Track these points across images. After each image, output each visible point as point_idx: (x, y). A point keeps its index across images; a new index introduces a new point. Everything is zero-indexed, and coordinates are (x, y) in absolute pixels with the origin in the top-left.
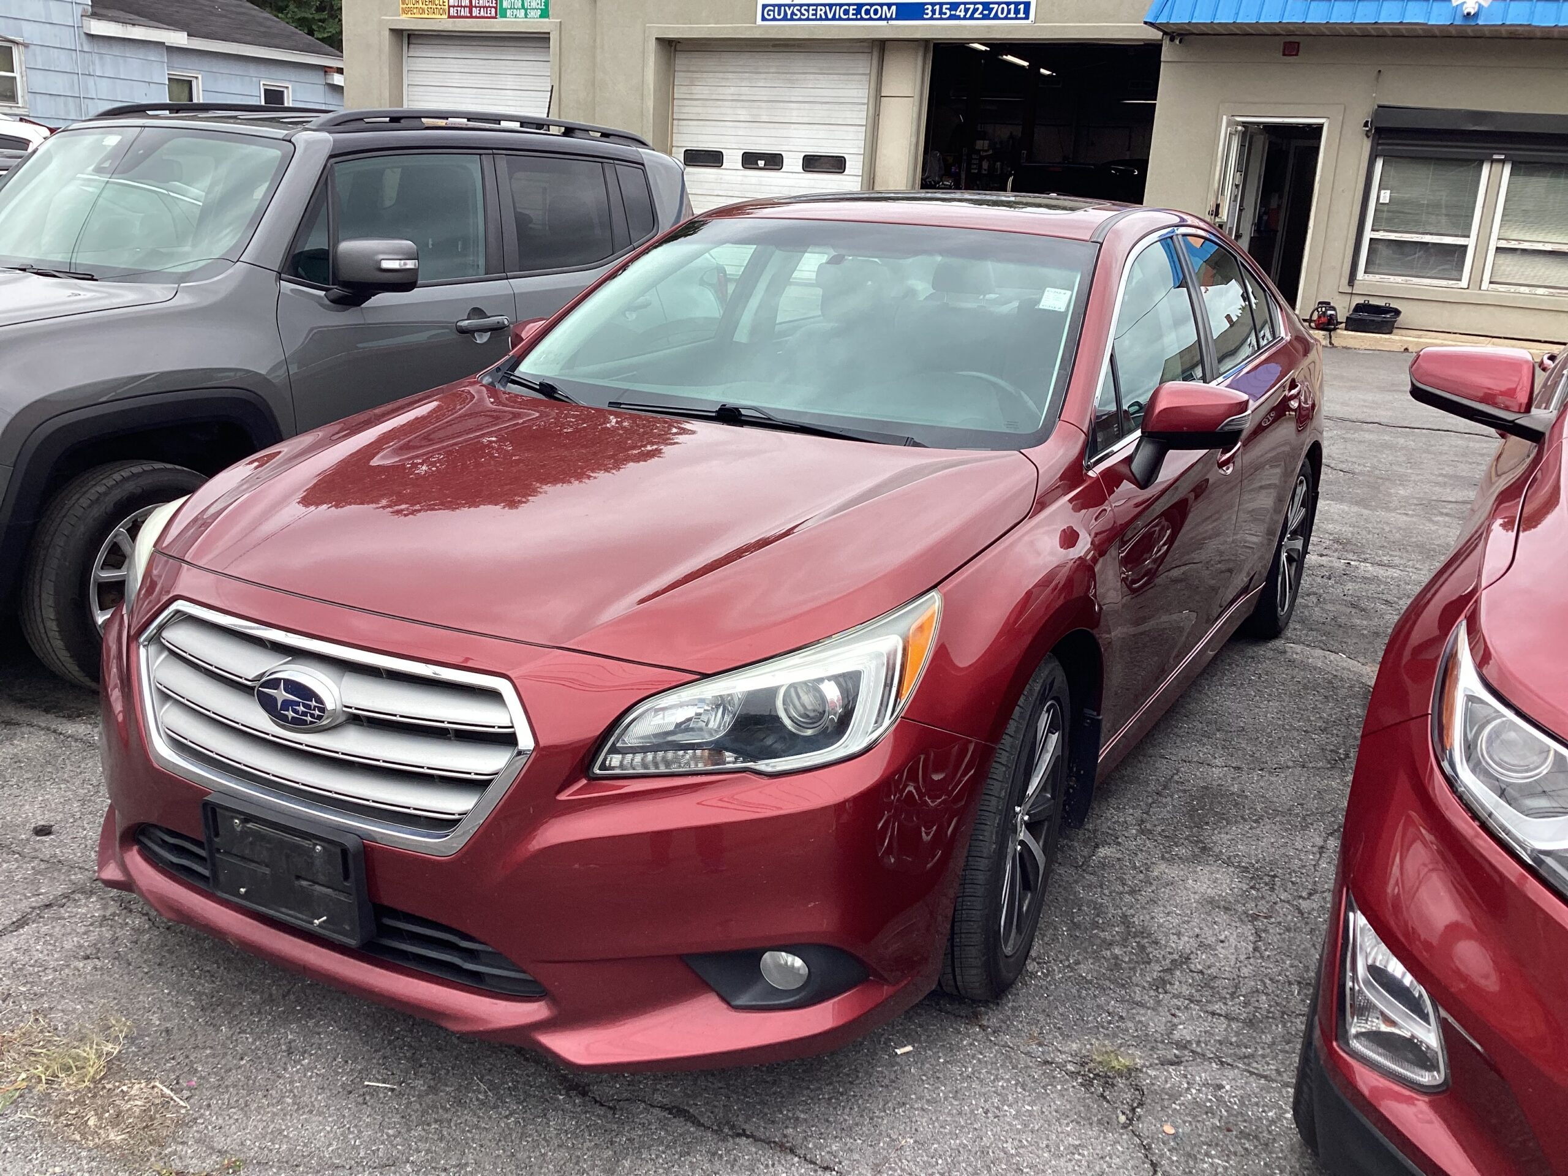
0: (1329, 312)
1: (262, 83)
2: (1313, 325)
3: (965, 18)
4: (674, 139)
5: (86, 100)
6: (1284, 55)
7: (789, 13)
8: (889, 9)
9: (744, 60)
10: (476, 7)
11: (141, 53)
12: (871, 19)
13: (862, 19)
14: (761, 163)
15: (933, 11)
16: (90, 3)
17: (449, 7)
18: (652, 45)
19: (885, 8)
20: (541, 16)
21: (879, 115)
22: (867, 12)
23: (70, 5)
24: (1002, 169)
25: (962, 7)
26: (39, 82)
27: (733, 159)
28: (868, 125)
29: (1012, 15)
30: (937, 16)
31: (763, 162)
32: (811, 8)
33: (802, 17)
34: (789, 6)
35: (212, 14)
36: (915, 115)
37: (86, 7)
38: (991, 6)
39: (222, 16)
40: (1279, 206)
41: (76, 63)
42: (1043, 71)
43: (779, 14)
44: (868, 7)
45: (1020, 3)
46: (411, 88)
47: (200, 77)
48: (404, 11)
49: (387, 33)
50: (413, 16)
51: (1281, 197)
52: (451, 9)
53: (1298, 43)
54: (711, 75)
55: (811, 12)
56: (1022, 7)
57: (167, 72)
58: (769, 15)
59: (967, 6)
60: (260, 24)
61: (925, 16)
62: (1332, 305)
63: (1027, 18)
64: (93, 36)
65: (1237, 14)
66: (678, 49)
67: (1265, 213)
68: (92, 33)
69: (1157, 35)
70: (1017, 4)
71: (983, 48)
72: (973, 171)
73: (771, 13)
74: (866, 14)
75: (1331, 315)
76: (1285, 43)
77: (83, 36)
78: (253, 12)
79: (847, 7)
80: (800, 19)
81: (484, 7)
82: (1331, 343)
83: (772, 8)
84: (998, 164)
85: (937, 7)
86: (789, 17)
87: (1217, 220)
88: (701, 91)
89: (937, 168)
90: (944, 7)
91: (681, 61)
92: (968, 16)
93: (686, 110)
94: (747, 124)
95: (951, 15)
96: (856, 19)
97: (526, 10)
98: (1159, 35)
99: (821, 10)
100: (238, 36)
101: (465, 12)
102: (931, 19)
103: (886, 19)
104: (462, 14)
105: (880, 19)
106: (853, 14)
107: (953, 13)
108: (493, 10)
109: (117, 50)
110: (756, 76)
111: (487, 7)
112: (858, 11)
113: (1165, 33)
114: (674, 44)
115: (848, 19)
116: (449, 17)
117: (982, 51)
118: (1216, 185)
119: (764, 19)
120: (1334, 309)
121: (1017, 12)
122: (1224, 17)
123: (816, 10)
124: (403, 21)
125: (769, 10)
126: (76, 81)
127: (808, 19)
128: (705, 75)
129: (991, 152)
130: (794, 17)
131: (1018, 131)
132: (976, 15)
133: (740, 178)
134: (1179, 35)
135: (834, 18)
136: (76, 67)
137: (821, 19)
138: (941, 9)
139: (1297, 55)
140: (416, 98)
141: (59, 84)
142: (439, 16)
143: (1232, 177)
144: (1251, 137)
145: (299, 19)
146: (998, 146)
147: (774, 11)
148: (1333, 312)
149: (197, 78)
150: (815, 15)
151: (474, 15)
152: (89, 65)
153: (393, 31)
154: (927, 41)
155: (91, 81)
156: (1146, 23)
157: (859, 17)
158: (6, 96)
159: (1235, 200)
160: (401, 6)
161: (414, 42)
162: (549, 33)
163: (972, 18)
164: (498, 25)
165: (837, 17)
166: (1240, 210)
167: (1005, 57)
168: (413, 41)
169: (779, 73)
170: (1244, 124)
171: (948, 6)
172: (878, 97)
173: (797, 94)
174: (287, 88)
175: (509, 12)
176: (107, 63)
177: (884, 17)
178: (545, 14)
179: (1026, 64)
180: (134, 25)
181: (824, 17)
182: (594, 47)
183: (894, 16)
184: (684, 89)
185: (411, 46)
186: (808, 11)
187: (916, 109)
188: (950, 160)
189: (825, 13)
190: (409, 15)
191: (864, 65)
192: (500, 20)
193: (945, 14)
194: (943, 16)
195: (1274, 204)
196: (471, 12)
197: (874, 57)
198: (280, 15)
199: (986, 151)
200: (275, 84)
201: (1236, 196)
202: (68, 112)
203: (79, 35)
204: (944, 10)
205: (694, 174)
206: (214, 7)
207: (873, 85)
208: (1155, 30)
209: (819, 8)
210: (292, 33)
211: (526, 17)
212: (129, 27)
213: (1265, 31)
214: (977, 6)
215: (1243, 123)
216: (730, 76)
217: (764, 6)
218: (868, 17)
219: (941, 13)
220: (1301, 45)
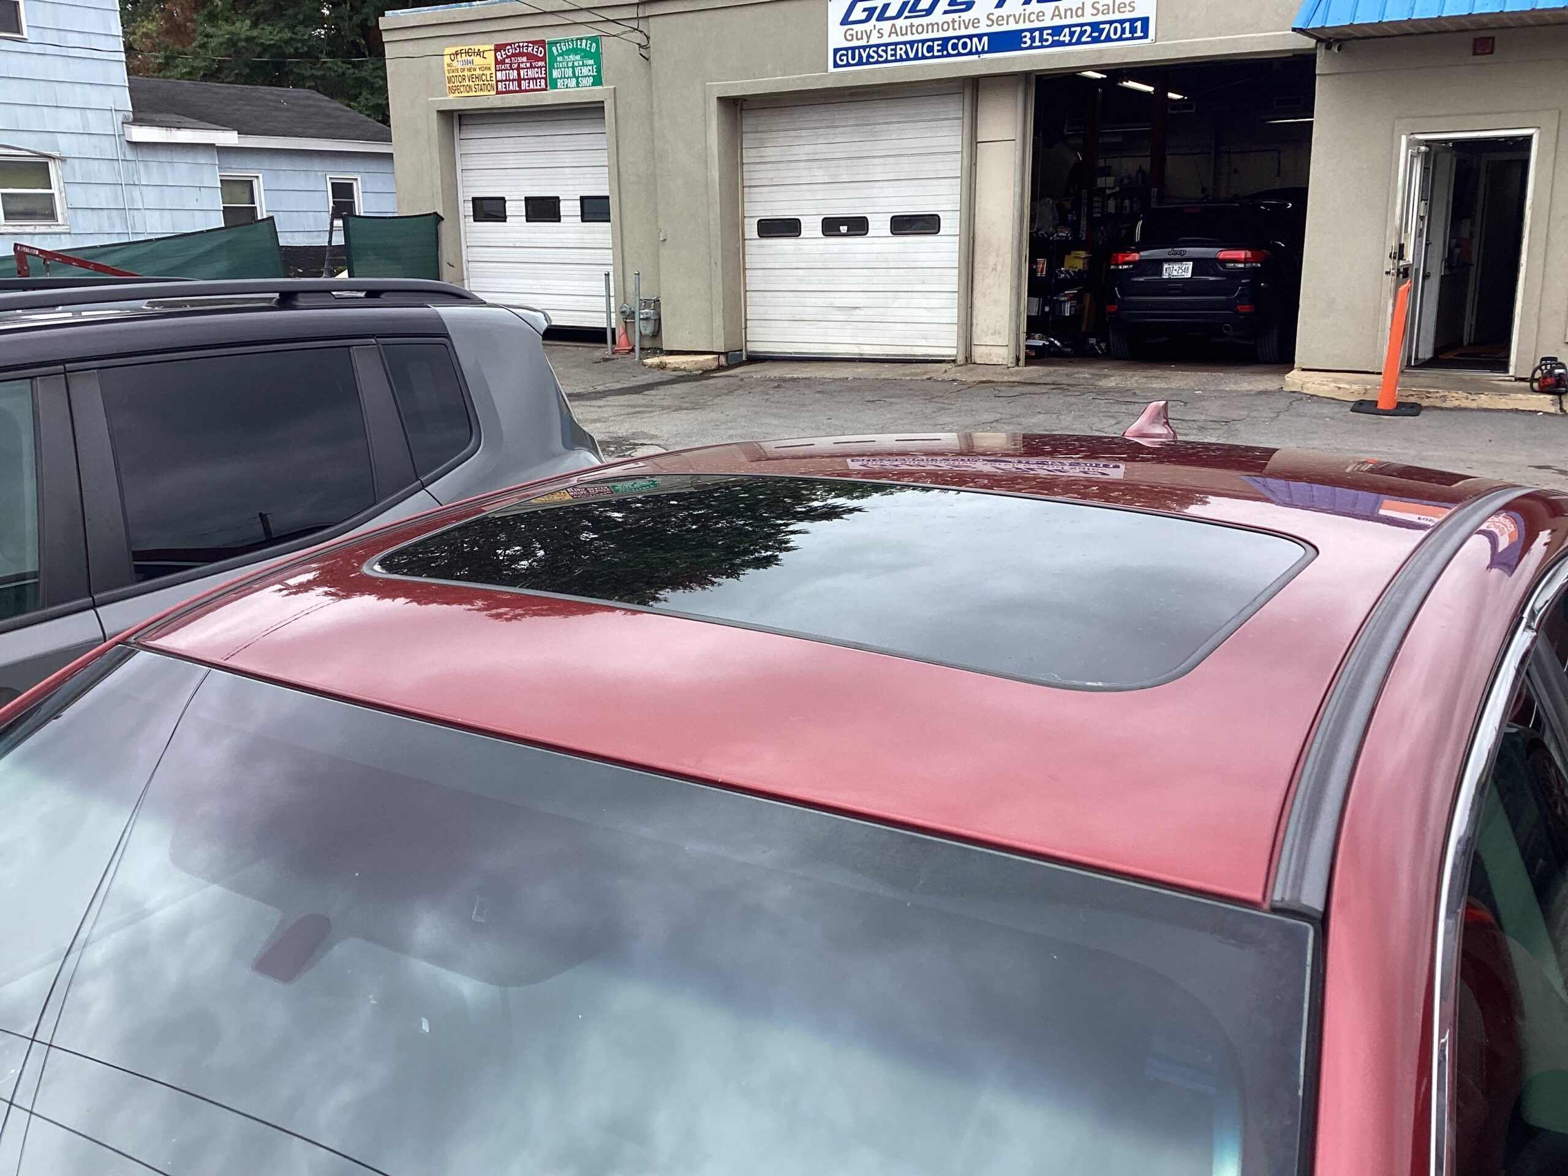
0: (1557, 371)
1: (328, 177)
2: (1536, 385)
3: (1070, 44)
4: (745, 208)
5: (131, 211)
6: (1475, 53)
7: (864, 55)
8: (980, 42)
9: (817, 115)
10: (525, 79)
11: (190, 158)
12: (959, 54)
13: (949, 55)
14: (844, 229)
15: (1033, 39)
16: (131, 109)
17: (497, 81)
18: (714, 105)
19: (975, 40)
20: (593, 84)
21: (975, 164)
22: (955, 46)
23: (109, 112)
24: (1131, 207)
25: (1067, 30)
26: (79, 196)
27: (811, 226)
28: (964, 178)
29: (1127, 35)
30: (1037, 43)
31: (846, 228)
32: (889, 48)
33: (880, 59)
34: (864, 48)
35: (276, 109)
36: (1018, 161)
37: (126, 113)
38: (1102, 26)
39: (287, 110)
40: (1471, 234)
41: (119, 173)
42: (1171, 95)
43: (853, 59)
44: (956, 41)
45: (1137, 20)
46: (465, 174)
47: (260, 176)
48: (452, 90)
49: (435, 116)
50: (460, 95)
51: (1473, 224)
52: (499, 83)
53: (1493, 39)
54: (782, 134)
55: (890, 52)
56: (1139, 24)
57: (218, 174)
58: (842, 61)
59: (1073, 29)
60: (328, 116)
61: (1023, 46)
62: (1559, 360)
63: (1146, 36)
64: (135, 143)
65: (1413, 9)
66: (744, 107)
67: (1457, 246)
68: (134, 140)
69: (1309, 43)
70: (1132, 21)
71: (1099, 76)
72: (1095, 215)
73: (844, 58)
74: (953, 49)
75: (1560, 374)
76: (1476, 40)
77: (126, 143)
78: (324, 104)
79: (931, 43)
80: (877, 62)
81: (533, 79)
82: (1561, 409)
83: (845, 52)
84: (1127, 201)
85: (1037, 34)
86: (864, 60)
87: (1402, 263)
88: (771, 152)
89: (1051, 218)
90: (1045, 32)
91: (749, 122)
92: (1074, 40)
93: (757, 175)
94: (825, 186)
95: (1053, 41)
96: (942, 56)
97: (577, 78)
98: (1311, 43)
99: (901, 49)
100: (299, 130)
101: (513, 86)
102: (1031, 47)
103: (977, 53)
104: (511, 88)
105: (970, 53)
106: (938, 51)
107: (1056, 38)
108: (543, 81)
109: (163, 156)
110: (832, 131)
111: (536, 79)
112: (944, 47)
113: (1319, 40)
114: (739, 102)
115: (933, 57)
116: (498, 93)
117: (1097, 80)
118: (1398, 222)
119: (836, 65)
120: (1563, 366)
121: (1133, 30)
122: (1395, 13)
123: (895, 50)
124: (451, 101)
125: (842, 55)
126: (120, 192)
127: (886, 61)
128: (774, 135)
129: (1118, 189)
130: (871, 60)
131: (1146, 163)
132: (1084, 39)
133: (821, 247)
134: (1337, 41)
135: (916, 58)
136: (119, 179)
137: (901, 60)
138: (1041, 35)
139: (1491, 53)
140: (470, 183)
141: (102, 197)
142: (487, 93)
143: (1416, 206)
144: (1436, 155)
145: (373, 107)
146: (1126, 181)
147: (847, 55)
148: (1562, 371)
149: (257, 177)
150: (894, 55)
151: (523, 88)
152: (133, 175)
153: (442, 113)
154: (1027, 74)
155: (136, 192)
156: (1294, 30)
157: (945, 53)
158: (45, 215)
159: (1421, 235)
160: (448, 85)
161: (466, 122)
162: (603, 102)
163: (1079, 42)
164: (549, 97)
165: (920, 55)
166: (1427, 245)
167: (1125, 84)
168: (464, 122)
169: (857, 125)
170: (1427, 143)
171: (1050, 31)
172: (974, 142)
173: (882, 147)
174: (356, 179)
175: (559, 83)
176: (153, 171)
177: (974, 50)
178: (598, 81)
179: (1151, 89)
180: (179, 128)
181: (904, 57)
182: (652, 114)
183: (986, 49)
184: (753, 152)
185: (463, 127)
186: (886, 51)
187: (1019, 153)
188: (1068, 205)
189: (906, 52)
190: (457, 94)
191: (955, 108)
192: (550, 91)
193: (1047, 40)
194: (1044, 43)
195: (1465, 233)
196: (520, 85)
197: (966, 100)
198: (352, 104)
199: (1113, 188)
200: (343, 176)
201: (1421, 230)
202: (112, 226)
203: (121, 144)
204: (1045, 37)
205: (770, 246)
206: (279, 102)
207: (967, 130)
208: (1306, 38)
209: (899, 47)
210: (362, 121)
211: (578, 86)
212: (174, 131)
213: (1450, 27)
214: (1084, 28)
215: (1426, 141)
216: (804, 133)
217: (836, 51)
218: (956, 52)
219: (1042, 40)
220: (1497, 42)
